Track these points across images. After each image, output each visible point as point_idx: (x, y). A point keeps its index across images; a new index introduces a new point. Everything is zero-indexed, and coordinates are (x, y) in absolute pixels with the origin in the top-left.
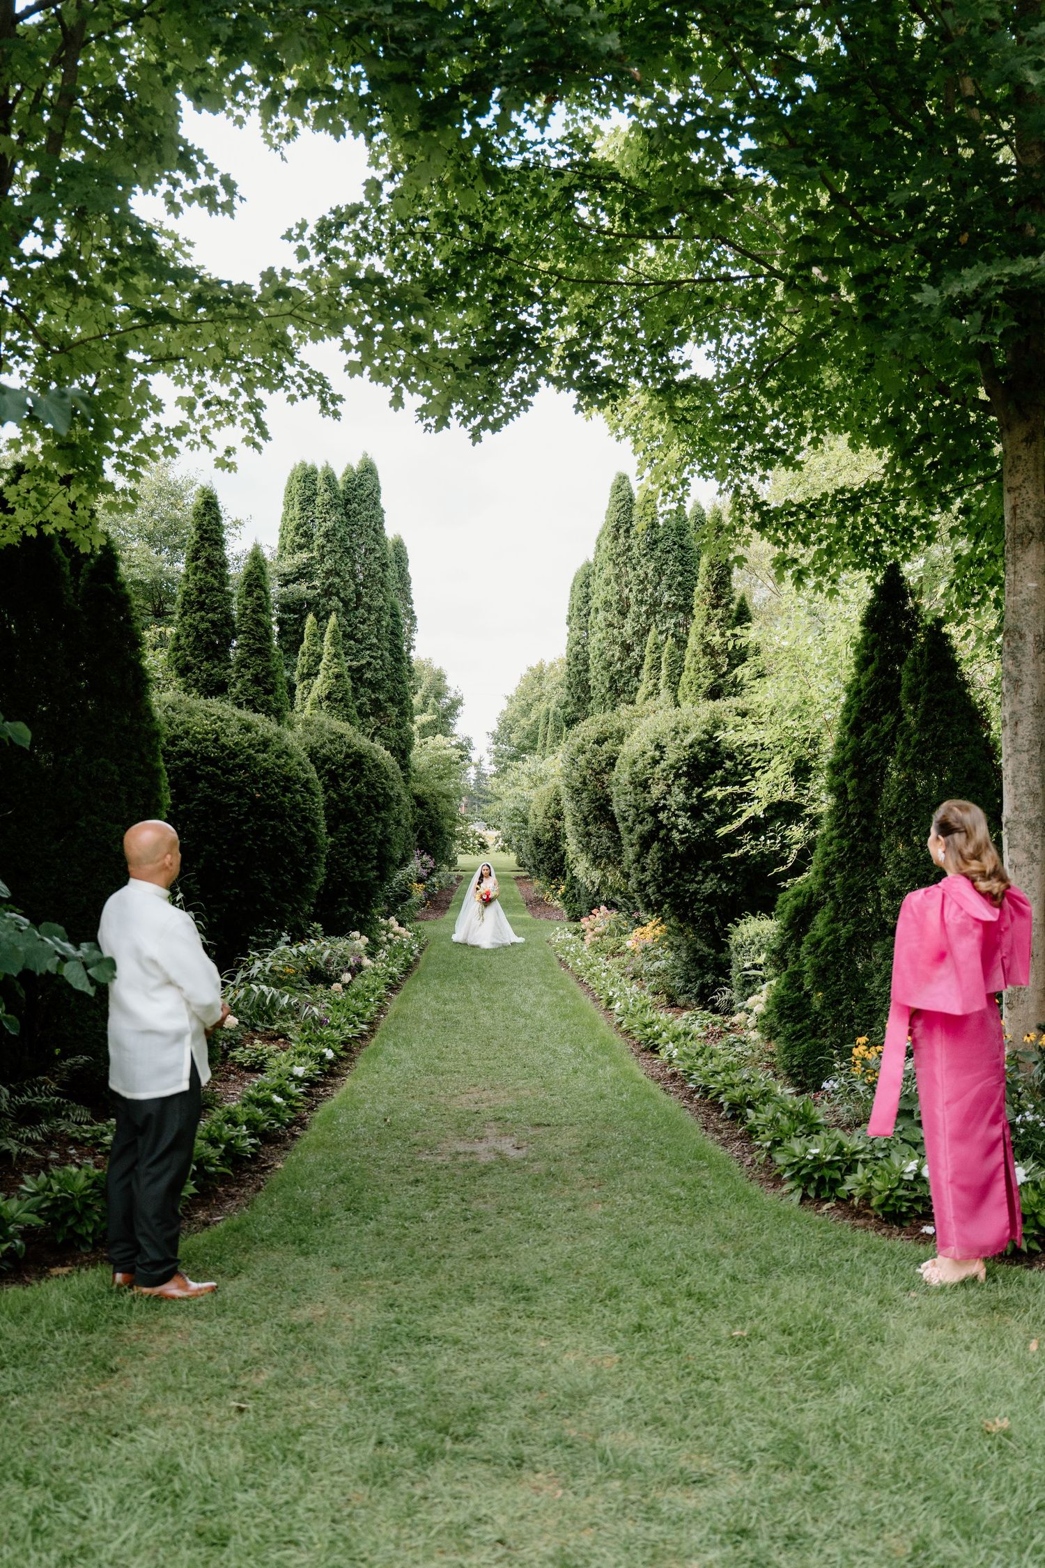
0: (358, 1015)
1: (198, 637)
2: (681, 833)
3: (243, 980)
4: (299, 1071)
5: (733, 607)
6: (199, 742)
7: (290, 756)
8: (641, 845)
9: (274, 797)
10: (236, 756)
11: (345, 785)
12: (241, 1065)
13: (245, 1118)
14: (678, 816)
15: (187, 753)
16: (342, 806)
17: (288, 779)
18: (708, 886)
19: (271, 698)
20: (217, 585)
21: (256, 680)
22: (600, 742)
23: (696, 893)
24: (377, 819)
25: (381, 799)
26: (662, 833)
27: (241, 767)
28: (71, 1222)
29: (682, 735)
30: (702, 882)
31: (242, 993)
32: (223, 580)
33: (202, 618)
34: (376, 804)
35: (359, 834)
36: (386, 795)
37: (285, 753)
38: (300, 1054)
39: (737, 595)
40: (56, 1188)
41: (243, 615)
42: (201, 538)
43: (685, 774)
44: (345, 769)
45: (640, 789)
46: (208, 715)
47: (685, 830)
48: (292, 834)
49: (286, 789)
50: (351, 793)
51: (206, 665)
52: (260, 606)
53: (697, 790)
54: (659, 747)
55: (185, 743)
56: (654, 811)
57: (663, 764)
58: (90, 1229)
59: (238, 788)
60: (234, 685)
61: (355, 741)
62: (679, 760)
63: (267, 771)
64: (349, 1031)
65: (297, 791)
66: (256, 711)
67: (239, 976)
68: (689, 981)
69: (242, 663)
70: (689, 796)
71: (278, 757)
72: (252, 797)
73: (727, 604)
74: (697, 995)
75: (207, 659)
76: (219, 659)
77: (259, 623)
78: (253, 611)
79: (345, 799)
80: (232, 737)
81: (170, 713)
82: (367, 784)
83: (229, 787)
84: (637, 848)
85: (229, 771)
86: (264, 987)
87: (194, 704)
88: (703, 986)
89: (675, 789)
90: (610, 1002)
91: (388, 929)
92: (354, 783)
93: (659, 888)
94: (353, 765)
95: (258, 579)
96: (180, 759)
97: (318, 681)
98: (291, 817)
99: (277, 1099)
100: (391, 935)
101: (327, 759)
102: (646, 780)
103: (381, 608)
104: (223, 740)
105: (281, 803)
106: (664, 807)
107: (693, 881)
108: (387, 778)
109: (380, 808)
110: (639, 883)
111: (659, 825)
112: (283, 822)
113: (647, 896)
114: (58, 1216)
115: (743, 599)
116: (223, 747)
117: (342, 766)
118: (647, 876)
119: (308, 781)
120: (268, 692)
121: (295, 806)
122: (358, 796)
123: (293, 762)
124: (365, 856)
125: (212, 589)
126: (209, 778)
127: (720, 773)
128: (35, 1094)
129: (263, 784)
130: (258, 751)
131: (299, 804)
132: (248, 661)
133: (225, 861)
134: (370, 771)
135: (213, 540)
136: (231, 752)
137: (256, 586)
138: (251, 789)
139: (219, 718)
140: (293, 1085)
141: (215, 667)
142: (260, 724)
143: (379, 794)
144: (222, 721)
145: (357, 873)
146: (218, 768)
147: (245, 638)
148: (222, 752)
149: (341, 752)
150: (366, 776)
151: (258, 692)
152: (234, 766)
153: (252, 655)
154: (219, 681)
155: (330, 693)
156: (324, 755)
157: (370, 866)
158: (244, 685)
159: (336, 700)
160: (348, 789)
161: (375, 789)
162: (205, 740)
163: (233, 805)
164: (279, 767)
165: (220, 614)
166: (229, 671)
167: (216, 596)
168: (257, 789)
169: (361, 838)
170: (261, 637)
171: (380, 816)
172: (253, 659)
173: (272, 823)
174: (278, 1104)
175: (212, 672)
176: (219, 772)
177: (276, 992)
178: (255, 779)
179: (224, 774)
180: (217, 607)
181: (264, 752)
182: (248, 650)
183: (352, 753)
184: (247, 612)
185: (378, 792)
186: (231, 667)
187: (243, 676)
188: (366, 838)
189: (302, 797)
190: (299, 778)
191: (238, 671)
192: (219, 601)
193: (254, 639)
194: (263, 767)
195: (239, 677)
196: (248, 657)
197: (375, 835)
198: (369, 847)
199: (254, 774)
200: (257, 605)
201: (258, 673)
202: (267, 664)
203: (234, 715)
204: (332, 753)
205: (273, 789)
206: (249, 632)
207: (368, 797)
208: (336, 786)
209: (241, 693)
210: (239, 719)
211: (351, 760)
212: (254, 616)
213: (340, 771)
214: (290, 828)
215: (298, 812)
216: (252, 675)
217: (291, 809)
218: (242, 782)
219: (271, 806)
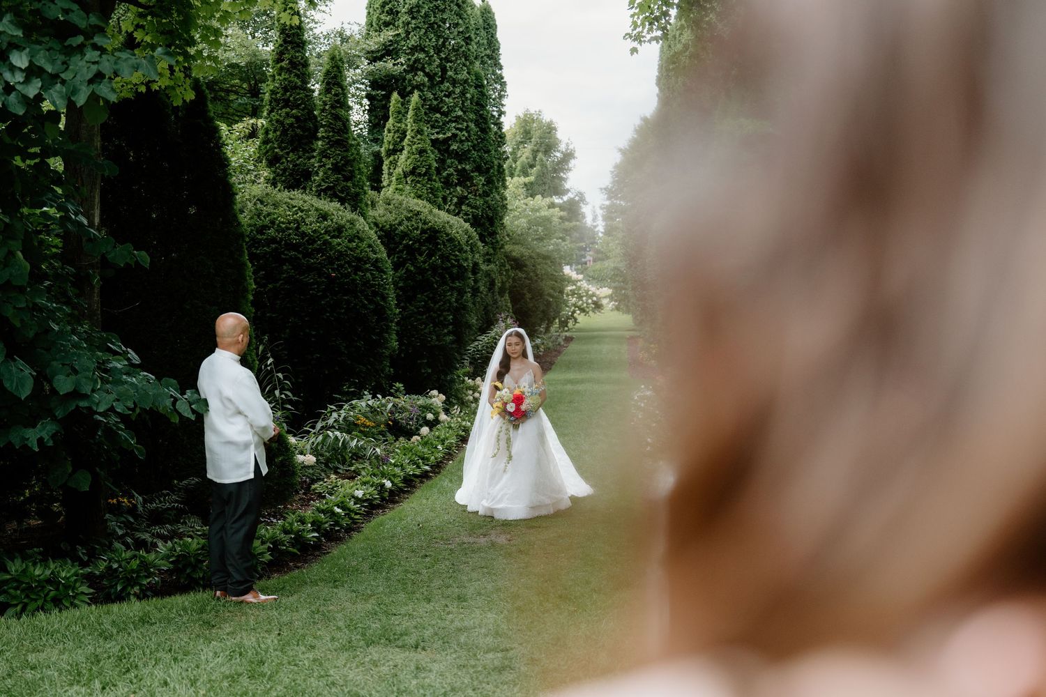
1: (284, 132)
3: (322, 428)
4: (359, 494)
6: (283, 231)
7: (361, 240)
9: (347, 276)
10: (314, 242)
11: (421, 259)
13: (311, 520)
15: (273, 240)
16: (419, 277)
17: (359, 260)
19: (349, 184)
20: (299, 83)
21: (336, 169)
24: (452, 289)
25: (455, 271)
27: (319, 251)
28: (188, 571)
31: (320, 438)
32: (305, 79)
33: (287, 114)
34: (451, 274)
35: (436, 303)
36: (460, 266)
37: (357, 237)
38: (364, 483)
40: (178, 549)
41: (323, 110)
42: (285, 41)
44: (421, 244)
46: (290, 207)
48: (364, 306)
49: (357, 269)
50: (426, 266)
51: (292, 156)
52: (338, 102)
55: (272, 232)
58: (201, 575)
59: (316, 269)
60: (317, 173)
61: (430, 218)
63: (341, 254)
64: (411, 469)
65: (368, 270)
66: (332, 201)
67: (319, 425)
69: (324, 154)
71: (350, 241)
72: (329, 276)
75: (293, 151)
76: (304, 149)
77: (337, 117)
78: (333, 107)
79: (421, 271)
80: (311, 225)
81: (259, 206)
82: (442, 257)
83: (309, 269)
85: (308, 255)
86: (338, 433)
87: (279, 196)
92: (430, 256)
94: (429, 240)
95: (335, 77)
96: (268, 245)
97: (403, 156)
98: (362, 292)
99: (337, 510)
101: (405, 235)
103: (466, 81)
104: (303, 228)
105: (354, 280)
108: (461, 250)
109: (453, 279)
112: (356, 297)
114: (180, 566)
116: (304, 234)
117: (417, 241)
119: (377, 261)
120: (347, 179)
121: (366, 283)
122: (434, 268)
123: (364, 245)
124: (441, 322)
125: (296, 87)
126: (292, 261)
128: (161, 502)
129: (338, 265)
130: (332, 237)
131: (369, 280)
132: (329, 152)
133: (308, 331)
134: (444, 245)
135: (296, 43)
136: (310, 239)
137: (334, 84)
138: (328, 269)
139: (300, 209)
140: (352, 503)
141: (300, 157)
142: (335, 213)
143: (453, 266)
144: (302, 211)
145: (434, 337)
146: (299, 252)
147: (326, 131)
148: (303, 239)
149: (417, 229)
150: (440, 250)
151: (338, 179)
152: (313, 250)
153: (332, 146)
154: (304, 170)
155: (414, 168)
156: (402, 231)
157: (446, 331)
158: (325, 173)
159: (420, 175)
160: (424, 262)
161: (449, 261)
162: (288, 229)
163: (312, 284)
164: (351, 249)
165: (303, 110)
166: (313, 160)
167: (299, 94)
168: (333, 269)
169: (437, 306)
170: (340, 130)
171: (454, 285)
172: (333, 150)
173: (346, 298)
174: (338, 513)
175: (298, 162)
176: (300, 256)
177: (347, 437)
178: (331, 261)
179: (304, 257)
180: (300, 105)
181: (338, 237)
182: (328, 143)
183: (428, 229)
184: (327, 107)
185: (452, 264)
186: (314, 157)
187: (324, 165)
188: (442, 305)
189: (372, 274)
190: (369, 258)
191: (320, 161)
192: (302, 98)
193: (333, 132)
194: (338, 251)
195: (320, 166)
196: (329, 148)
197: (450, 303)
198: (444, 313)
199: (330, 257)
200: (335, 101)
201: (338, 162)
202: (345, 154)
203: (313, 206)
204: (409, 230)
205: (346, 269)
206: (329, 126)
207: (443, 269)
208: (413, 260)
209: (323, 180)
210: (317, 210)
211: (426, 235)
212: (333, 111)
213: (417, 245)
214: (361, 301)
215: (368, 288)
216: (332, 164)
217: (362, 285)
218: (319, 263)
219: (345, 284)
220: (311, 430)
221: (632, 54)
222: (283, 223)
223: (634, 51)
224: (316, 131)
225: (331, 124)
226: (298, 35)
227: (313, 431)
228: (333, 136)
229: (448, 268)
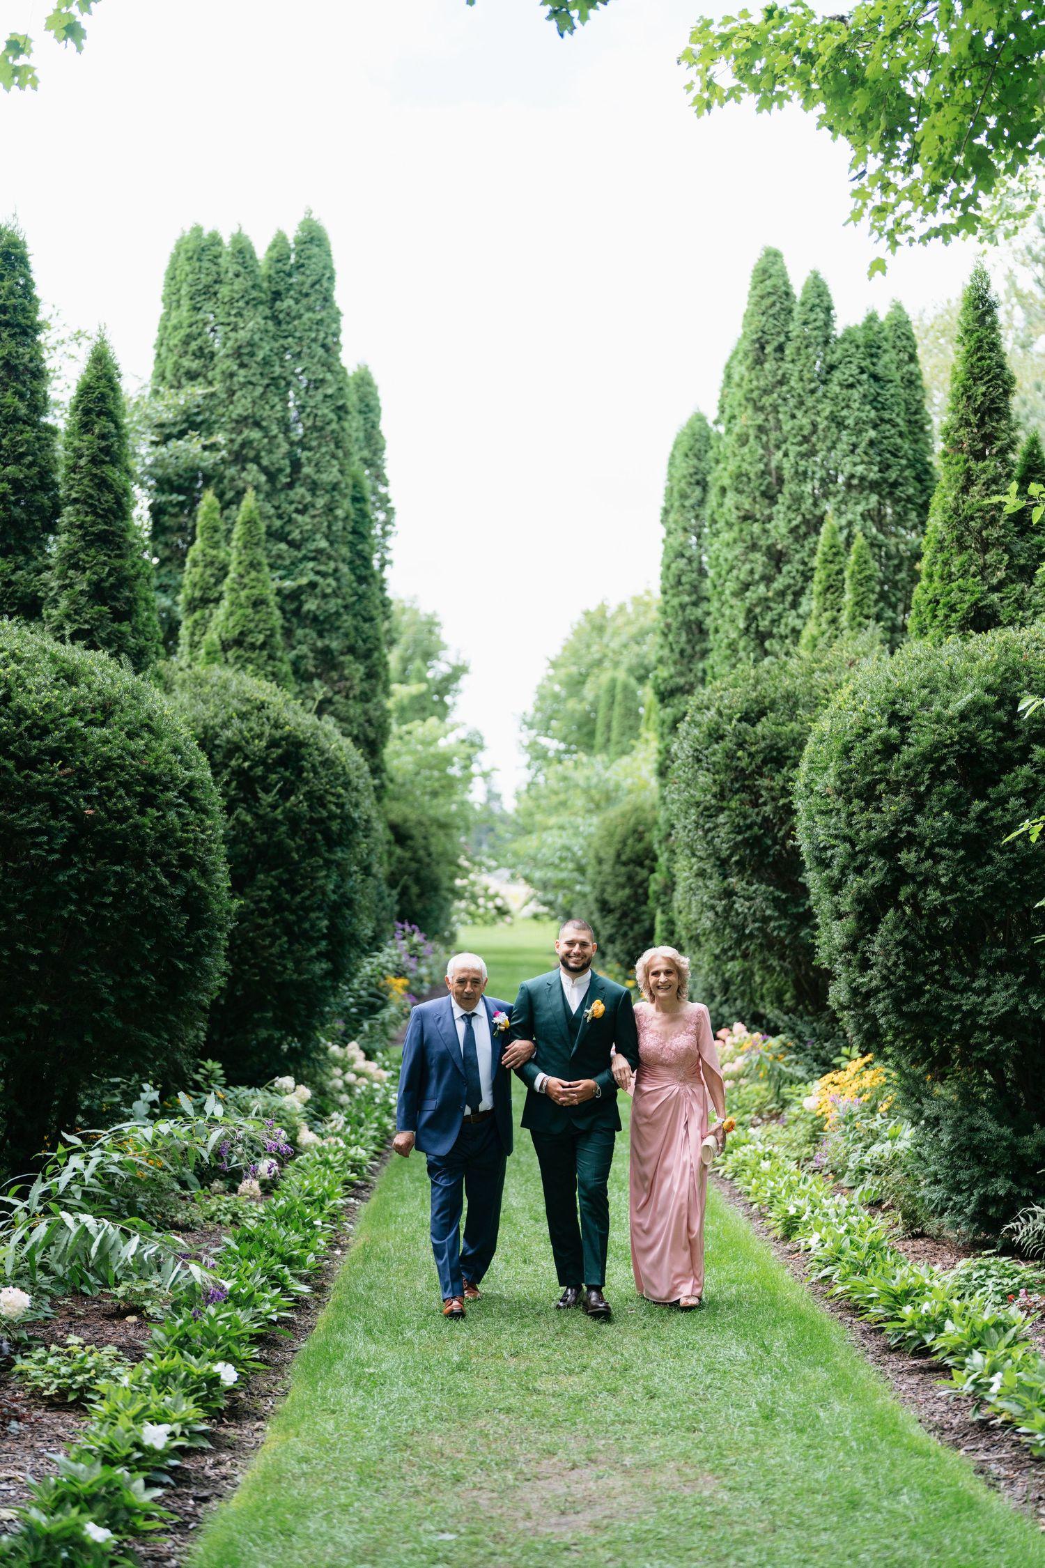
0: (289, 1261)
2: (945, 890)
3: (47, 1197)
5: (1016, 457)
7: (157, 734)
8: (859, 917)
9: (122, 816)
10: (46, 731)
11: (267, 799)
12: (36, 1393)
14: (937, 859)
16: (262, 838)
17: (151, 780)
18: (1000, 1001)
19: (126, 627)
20: (23, 411)
21: (98, 593)
22: (751, 717)
23: (975, 1012)
24: (328, 863)
25: (335, 826)
26: (905, 892)
27: (55, 754)
29: (944, 693)
30: (988, 991)
31: (42, 1230)
32: (38, 405)
34: (327, 833)
35: (295, 892)
36: (346, 818)
37: (148, 726)
38: (163, 1383)
39: (1023, 436)
41: (73, 469)
43: (951, 773)
44: (269, 769)
45: (857, 804)
47: (952, 887)
48: (159, 890)
49: (147, 801)
50: (278, 814)
52: (106, 450)
53: (978, 806)
54: (895, 718)
56: (888, 848)
57: (907, 753)
59: (48, 797)
60: (55, 602)
61: (287, 715)
62: (936, 747)
63: (109, 765)
64: (270, 1305)
65: (170, 804)
66: (92, 646)
67: (38, 1189)
68: (956, 1188)
69: (72, 561)
70: (961, 815)
71: (130, 735)
72: (77, 818)
73: (1003, 452)
74: (973, 1219)
76: (26, 552)
77: (103, 484)
78: (94, 461)
79: (268, 826)
80: (39, 693)
82: (309, 795)
83: (33, 796)
84: (849, 923)
85: (30, 763)
86: (88, 1220)
88: (985, 1201)
89: (934, 802)
90: (791, 1226)
91: (345, 1066)
92: (285, 794)
93: (898, 1002)
94: (283, 761)
95: (102, 398)
97: (220, 612)
98: (156, 856)
99: (96, 1531)
100: (350, 1077)
101: (234, 749)
102: (871, 786)
103: (337, 486)
104: (20, 699)
105: (136, 827)
106: (911, 840)
107: (967, 988)
108: (347, 785)
109: (333, 842)
110: (855, 991)
111: (899, 876)
112: (141, 867)
113: (872, 1018)
115: (1034, 442)
116: (21, 714)
117: (263, 762)
118: (872, 978)
119: (192, 785)
120: (119, 616)
121: (165, 837)
122: (293, 820)
123: (162, 747)
124: (304, 933)
125: (16, 419)
127: (1026, 770)
129: (100, 789)
130: (90, 723)
131: (173, 831)
132: (82, 556)
133: (21, 947)
134: (316, 773)
135: (19, 325)
136: (35, 725)
137: (99, 414)
138: (76, 799)
139: (13, 655)
140: (140, 1484)
141: (18, 568)
142: (97, 670)
143: (332, 816)
144: (19, 661)
145: (290, 965)
146: (8, 756)
147: (78, 512)
148: (18, 725)
149: (260, 736)
150: (307, 782)
151: (101, 616)
152: (40, 751)
153: (90, 544)
154: (25, 595)
155: (242, 633)
156: (228, 741)
157: (313, 951)
158: (74, 602)
159: (253, 647)
160: (274, 807)
161: (324, 806)
163: (37, 832)
164: (132, 754)
165: (30, 466)
166: (46, 575)
167: (22, 432)
168: (88, 799)
169: (298, 899)
170: (109, 510)
171: (333, 857)
172: (92, 552)
173: (118, 868)
174: (97, 1544)
175: (13, 578)
176: (10, 764)
177: (112, 1229)
178: (83, 779)
179: (19, 769)
180: (22, 455)
181: (103, 724)
182: (83, 536)
183: (282, 739)
184: (82, 462)
185: (330, 811)
186: (49, 568)
187: (71, 586)
188: (307, 898)
189: (180, 815)
190: (174, 778)
191: (63, 575)
192: (27, 442)
193: (95, 513)
194: (101, 756)
195: (64, 587)
196: (83, 549)
197: (324, 893)
198: (313, 915)
199: (82, 769)
200: (101, 450)
201: (102, 580)
202: (117, 563)
203: (45, 651)
204: (244, 738)
205: (120, 799)
206: (84, 502)
207: (312, 821)
208: (250, 800)
209: (68, 616)
210: (54, 659)
211: (280, 751)
212: (94, 471)
213: (259, 771)
214: (154, 878)
215: (171, 847)
216: (90, 583)
217: (157, 840)
218: (56, 784)
219: (115, 835)
220: (15, 1202)
221: (871, 275)
223: (878, 266)
224: (57, 514)
225: (91, 496)
226: (24, 310)
227: (21, 1205)
228: (94, 524)
229: (321, 821)
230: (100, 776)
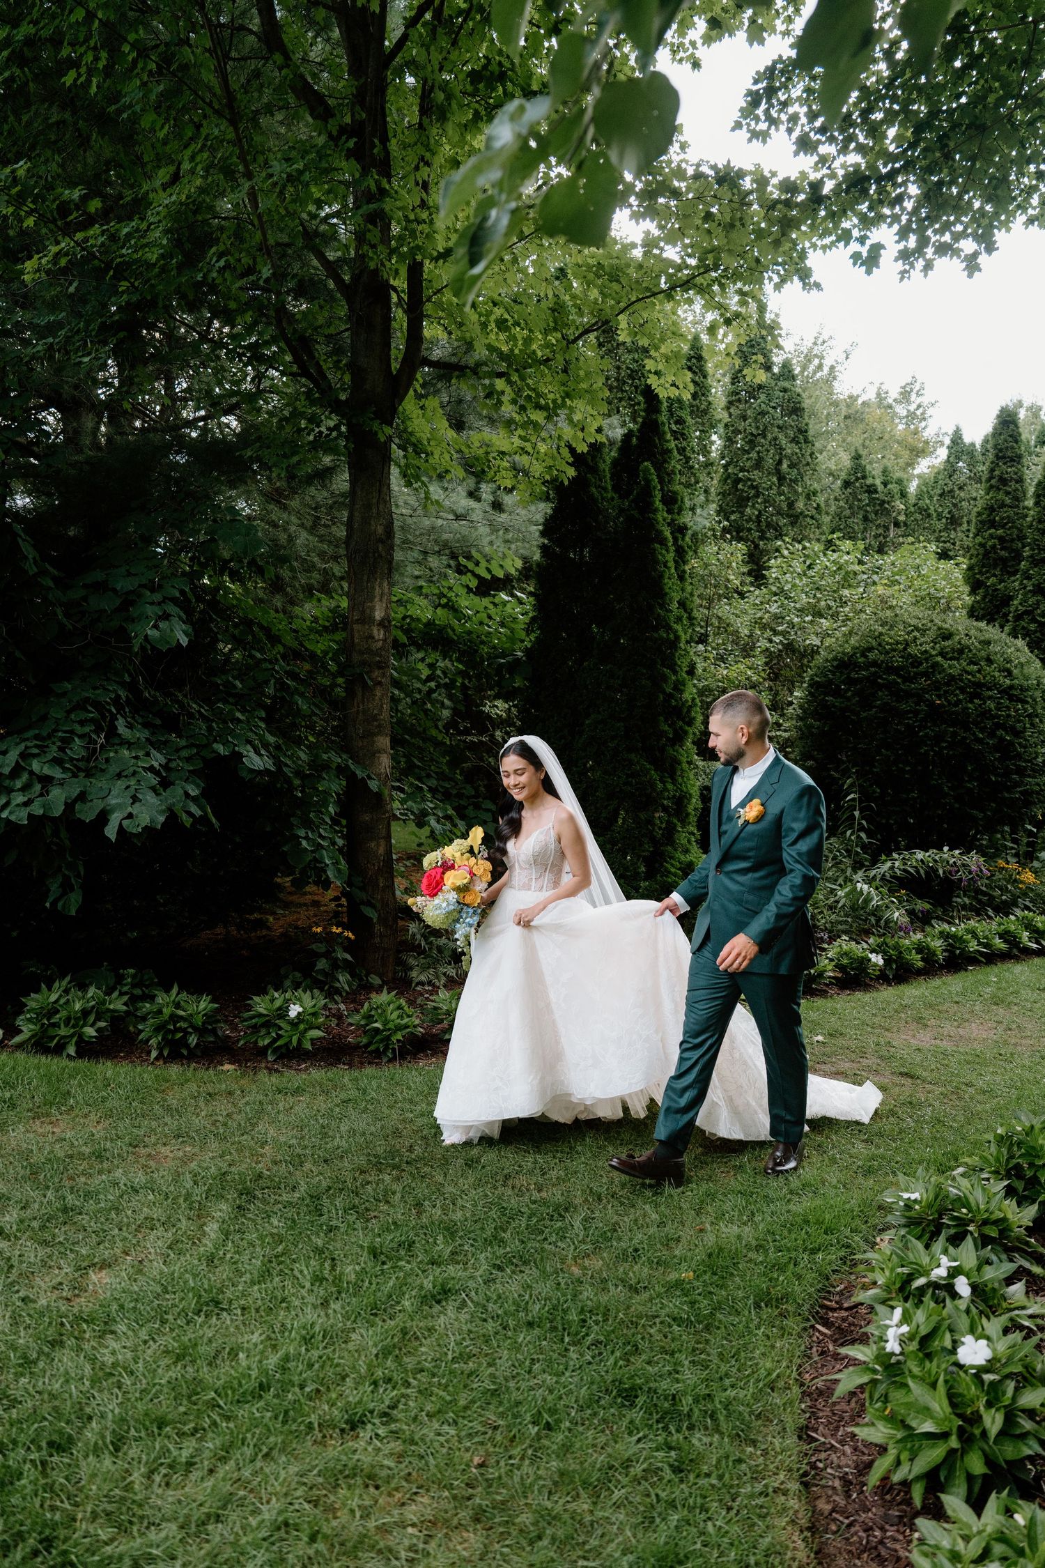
6: (887, 653)
7: (993, 662)
9: (959, 702)
10: (920, 664)
15: (874, 663)
17: (979, 685)
27: (925, 674)
32: (1019, 496)
37: (987, 659)
48: (980, 741)
49: (974, 696)
59: (917, 695)
63: (952, 678)
65: (990, 698)
71: (972, 663)
72: (931, 704)
83: (909, 694)
85: (910, 679)
96: (866, 669)
98: (976, 724)
105: (968, 708)
112: (967, 729)
116: (910, 657)
121: (986, 714)
126: (889, 686)
129: (946, 692)
130: (948, 659)
131: (990, 710)
132: (1031, 572)
133: (902, 766)
136: (916, 661)
138: (932, 696)
146: (899, 676)
148: (907, 661)
152: (916, 674)
162: (895, 650)
163: (909, 712)
164: (968, 673)
166: (1015, 583)
168: (939, 697)
173: (953, 729)
176: (901, 680)
178: (936, 686)
179: (904, 682)
181: (955, 659)
186: (1016, 579)
194: (950, 674)
199: (938, 681)
205: (956, 695)
214: (974, 734)
215: (988, 719)
216: (1033, 585)
217: (978, 716)
218: (922, 689)
219: (954, 713)
222: (888, 644)
230: (948, 684)
